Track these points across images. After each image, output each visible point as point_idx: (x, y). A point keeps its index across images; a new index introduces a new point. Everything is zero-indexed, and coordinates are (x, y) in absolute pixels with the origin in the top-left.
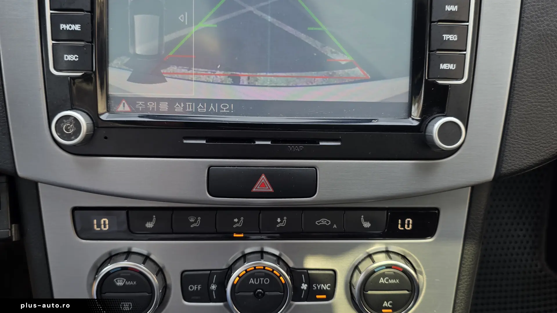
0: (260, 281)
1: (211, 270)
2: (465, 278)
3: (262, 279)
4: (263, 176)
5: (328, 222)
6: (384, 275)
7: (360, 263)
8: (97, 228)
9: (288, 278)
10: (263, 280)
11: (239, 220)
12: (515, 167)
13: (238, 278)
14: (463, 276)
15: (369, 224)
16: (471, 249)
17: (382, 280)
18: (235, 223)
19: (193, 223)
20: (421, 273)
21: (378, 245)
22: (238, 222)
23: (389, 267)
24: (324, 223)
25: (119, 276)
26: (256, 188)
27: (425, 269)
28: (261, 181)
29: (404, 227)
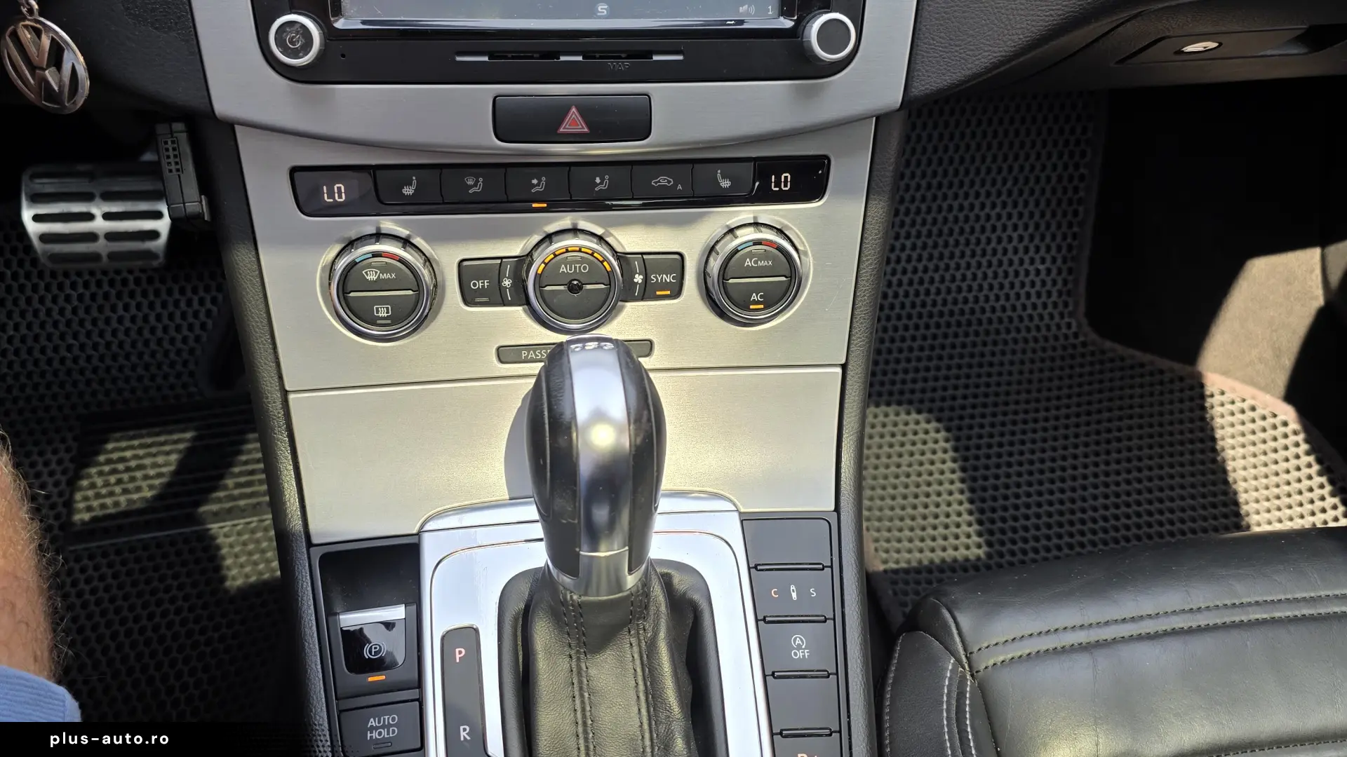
0: (575, 268)
1: (501, 258)
2: (868, 260)
3: (578, 265)
4: (574, 110)
5: (669, 182)
6: (751, 255)
7: (717, 242)
8: (328, 198)
9: (615, 263)
10: (580, 267)
11: (540, 181)
12: (931, 86)
13: (543, 265)
14: (866, 256)
15: (728, 182)
16: (877, 217)
17: (748, 263)
18: (534, 186)
19: (471, 187)
20: (806, 253)
21: (745, 213)
22: (538, 185)
23: (757, 242)
24: (664, 183)
25: (369, 266)
26: (564, 128)
27: (810, 247)
28: (571, 117)
29: (780, 187)
